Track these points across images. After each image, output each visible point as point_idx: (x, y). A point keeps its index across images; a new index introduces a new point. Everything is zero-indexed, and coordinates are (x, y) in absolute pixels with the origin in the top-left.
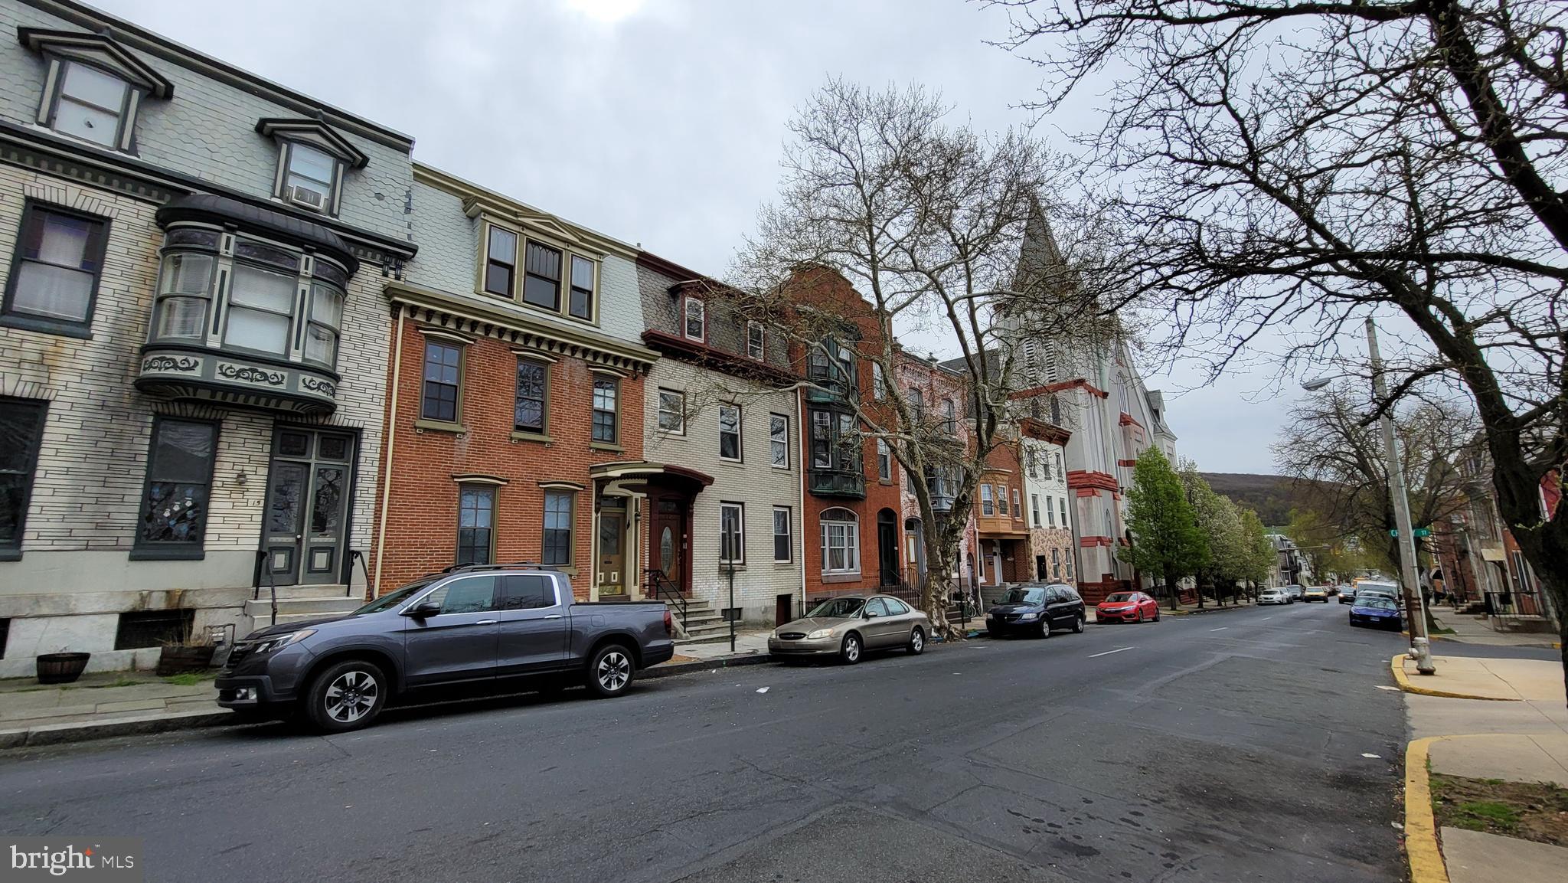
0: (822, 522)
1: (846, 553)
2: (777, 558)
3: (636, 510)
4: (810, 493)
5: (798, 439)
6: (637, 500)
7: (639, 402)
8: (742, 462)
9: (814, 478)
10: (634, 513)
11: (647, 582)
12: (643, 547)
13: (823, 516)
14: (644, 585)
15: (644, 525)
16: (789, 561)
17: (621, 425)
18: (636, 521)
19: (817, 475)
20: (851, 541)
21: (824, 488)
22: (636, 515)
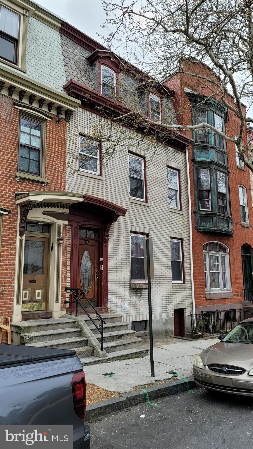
0: (205, 252)
1: (221, 276)
2: (173, 279)
3: (59, 235)
4: (196, 229)
5: (187, 188)
6: (59, 227)
7: (62, 142)
8: (147, 202)
9: (198, 218)
10: (57, 238)
11: (68, 299)
12: (65, 268)
13: (205, 248)
14: (66, 302)
15: (65, 248)
16: (182, 282)
17: (45, 160)
18: (59, 245)
19: (201, 216)
20: (224, 268)
21: (206, 226)
22: (59, 240)
